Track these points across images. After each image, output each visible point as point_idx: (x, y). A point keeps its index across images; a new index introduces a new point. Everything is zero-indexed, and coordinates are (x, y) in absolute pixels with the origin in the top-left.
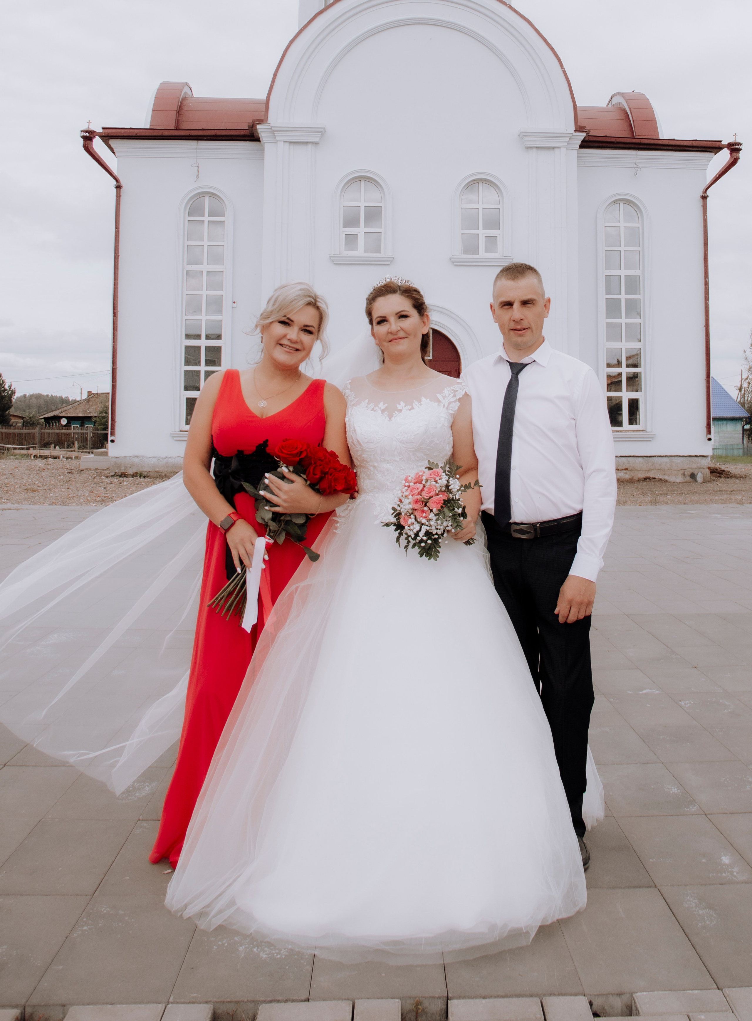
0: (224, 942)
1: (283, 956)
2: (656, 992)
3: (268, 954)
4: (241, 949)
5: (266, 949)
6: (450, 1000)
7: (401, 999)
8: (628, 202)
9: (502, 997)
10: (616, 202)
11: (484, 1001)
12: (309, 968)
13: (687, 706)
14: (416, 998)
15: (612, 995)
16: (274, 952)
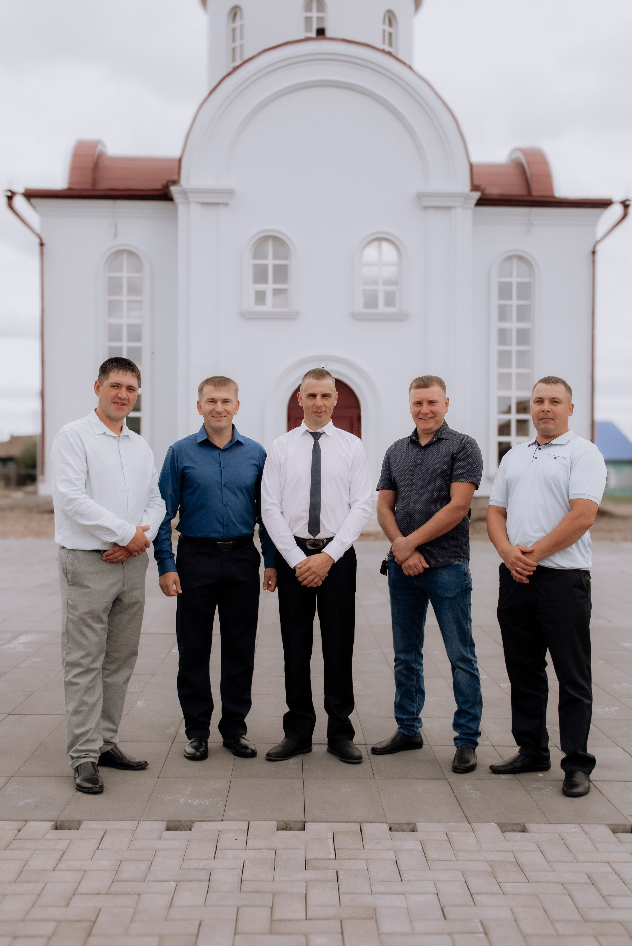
0: (171, 797)
1: (207, 803)
2: (430, 823)
3: (198, 803)
4: (181, 800)
5: (197, 800)
6: (306, 823)
7: (277, 821)
8: (521, 258)
9: (337, 822)
10: (509, 258)
11: (326, 824)
12: (223, 808)
13: (504, 686)
14: (286, 821)
15: (404, 824)
16: (201, 801)
